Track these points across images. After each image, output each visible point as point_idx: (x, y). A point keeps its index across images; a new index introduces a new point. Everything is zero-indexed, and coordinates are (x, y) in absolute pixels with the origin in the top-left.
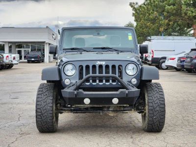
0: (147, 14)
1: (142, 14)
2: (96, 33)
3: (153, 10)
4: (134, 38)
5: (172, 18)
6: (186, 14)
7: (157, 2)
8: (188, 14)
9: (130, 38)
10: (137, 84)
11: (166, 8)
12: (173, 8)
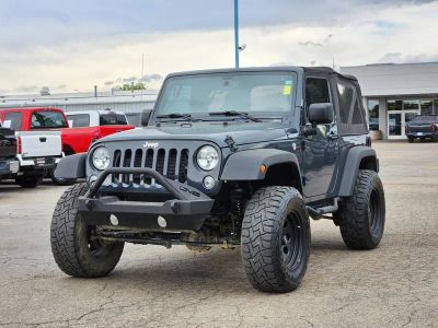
2: (223, 81)
4: (295, 90)
9: (287, 90)
10: (213, 189)
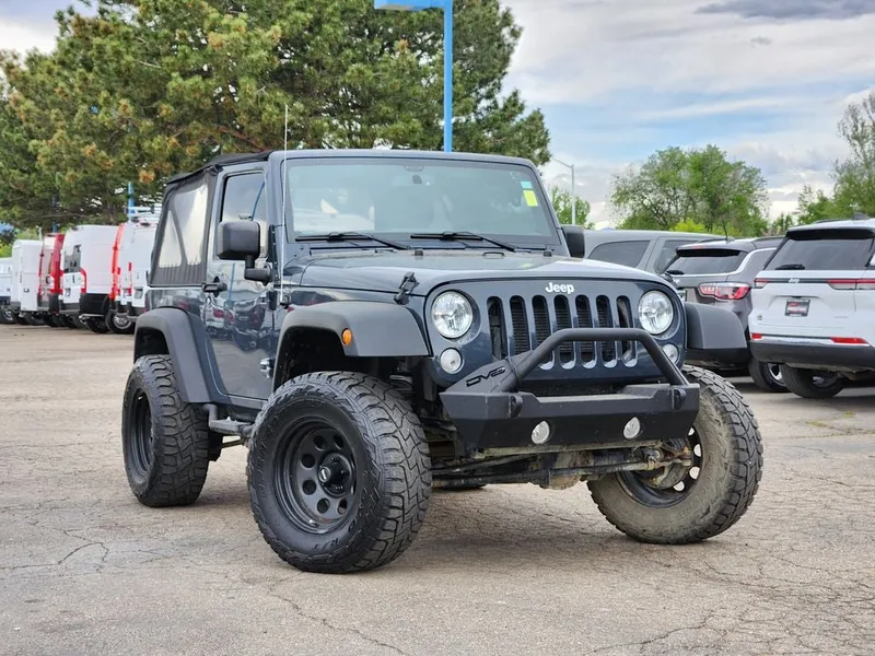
0: (83, 108)
1: (54, 104)
3: (112, 92)
5: (195, 127)
6: (255, 115)
7: (129, 58)
8: (264, 116)
11: (172, 85)
12: (202, 86)
